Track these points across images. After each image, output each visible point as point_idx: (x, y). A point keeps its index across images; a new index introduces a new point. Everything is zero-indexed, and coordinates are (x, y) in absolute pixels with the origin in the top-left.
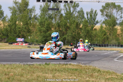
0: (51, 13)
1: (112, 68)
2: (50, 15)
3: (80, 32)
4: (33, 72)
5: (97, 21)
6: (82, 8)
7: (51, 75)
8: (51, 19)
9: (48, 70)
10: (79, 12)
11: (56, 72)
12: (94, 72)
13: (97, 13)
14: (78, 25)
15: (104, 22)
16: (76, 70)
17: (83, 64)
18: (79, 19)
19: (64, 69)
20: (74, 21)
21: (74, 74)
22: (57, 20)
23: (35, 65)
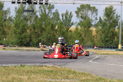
0: (27, 15)
1: (87, 70)
2: (25, 17)
3: (55, 34)
4: (9, 74)
5: (73, 22)
6: (57, 10)
8: (26, 21)
9: (24, 72)
10: (54, 14)
11: (31, 74)
12: (70, 73)
13: (72, 14)
14: (53, 27)
15: (79, 24)
16: (52, 71)
17: (58, 66)
18: (54, 20)
19: (40, 70)
20: (50, 23)
21: (50, 76)
22: (32, 22)
23: (11, 67)
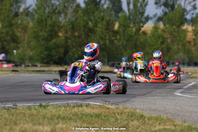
0: (57, 3)
1: (167, 111)
3: (114, 40)
4: (15, 124)
5: (148, 16)
7: (47, 128)
9: (44, 117)
11: (58, 121)
12: (133, 118)
13: (146, 0)
16: (98, 116)
17: (112, 104)
19: (76, 114)
21: (93, 124)
22: (69, 16)
23: (21, 108)
